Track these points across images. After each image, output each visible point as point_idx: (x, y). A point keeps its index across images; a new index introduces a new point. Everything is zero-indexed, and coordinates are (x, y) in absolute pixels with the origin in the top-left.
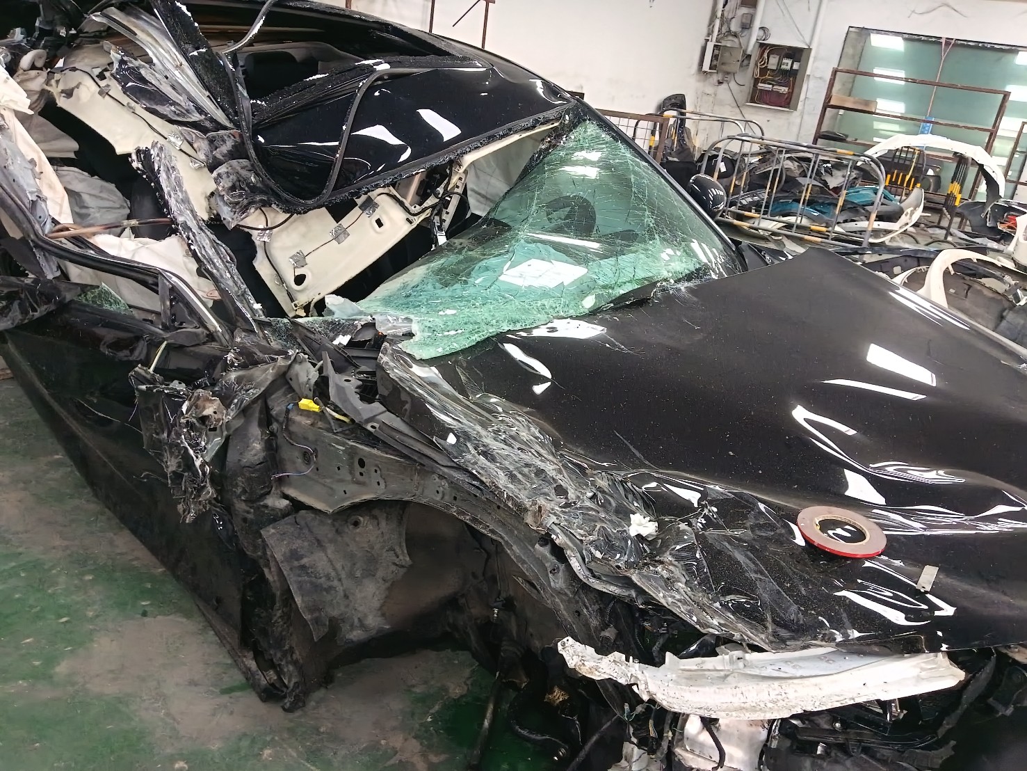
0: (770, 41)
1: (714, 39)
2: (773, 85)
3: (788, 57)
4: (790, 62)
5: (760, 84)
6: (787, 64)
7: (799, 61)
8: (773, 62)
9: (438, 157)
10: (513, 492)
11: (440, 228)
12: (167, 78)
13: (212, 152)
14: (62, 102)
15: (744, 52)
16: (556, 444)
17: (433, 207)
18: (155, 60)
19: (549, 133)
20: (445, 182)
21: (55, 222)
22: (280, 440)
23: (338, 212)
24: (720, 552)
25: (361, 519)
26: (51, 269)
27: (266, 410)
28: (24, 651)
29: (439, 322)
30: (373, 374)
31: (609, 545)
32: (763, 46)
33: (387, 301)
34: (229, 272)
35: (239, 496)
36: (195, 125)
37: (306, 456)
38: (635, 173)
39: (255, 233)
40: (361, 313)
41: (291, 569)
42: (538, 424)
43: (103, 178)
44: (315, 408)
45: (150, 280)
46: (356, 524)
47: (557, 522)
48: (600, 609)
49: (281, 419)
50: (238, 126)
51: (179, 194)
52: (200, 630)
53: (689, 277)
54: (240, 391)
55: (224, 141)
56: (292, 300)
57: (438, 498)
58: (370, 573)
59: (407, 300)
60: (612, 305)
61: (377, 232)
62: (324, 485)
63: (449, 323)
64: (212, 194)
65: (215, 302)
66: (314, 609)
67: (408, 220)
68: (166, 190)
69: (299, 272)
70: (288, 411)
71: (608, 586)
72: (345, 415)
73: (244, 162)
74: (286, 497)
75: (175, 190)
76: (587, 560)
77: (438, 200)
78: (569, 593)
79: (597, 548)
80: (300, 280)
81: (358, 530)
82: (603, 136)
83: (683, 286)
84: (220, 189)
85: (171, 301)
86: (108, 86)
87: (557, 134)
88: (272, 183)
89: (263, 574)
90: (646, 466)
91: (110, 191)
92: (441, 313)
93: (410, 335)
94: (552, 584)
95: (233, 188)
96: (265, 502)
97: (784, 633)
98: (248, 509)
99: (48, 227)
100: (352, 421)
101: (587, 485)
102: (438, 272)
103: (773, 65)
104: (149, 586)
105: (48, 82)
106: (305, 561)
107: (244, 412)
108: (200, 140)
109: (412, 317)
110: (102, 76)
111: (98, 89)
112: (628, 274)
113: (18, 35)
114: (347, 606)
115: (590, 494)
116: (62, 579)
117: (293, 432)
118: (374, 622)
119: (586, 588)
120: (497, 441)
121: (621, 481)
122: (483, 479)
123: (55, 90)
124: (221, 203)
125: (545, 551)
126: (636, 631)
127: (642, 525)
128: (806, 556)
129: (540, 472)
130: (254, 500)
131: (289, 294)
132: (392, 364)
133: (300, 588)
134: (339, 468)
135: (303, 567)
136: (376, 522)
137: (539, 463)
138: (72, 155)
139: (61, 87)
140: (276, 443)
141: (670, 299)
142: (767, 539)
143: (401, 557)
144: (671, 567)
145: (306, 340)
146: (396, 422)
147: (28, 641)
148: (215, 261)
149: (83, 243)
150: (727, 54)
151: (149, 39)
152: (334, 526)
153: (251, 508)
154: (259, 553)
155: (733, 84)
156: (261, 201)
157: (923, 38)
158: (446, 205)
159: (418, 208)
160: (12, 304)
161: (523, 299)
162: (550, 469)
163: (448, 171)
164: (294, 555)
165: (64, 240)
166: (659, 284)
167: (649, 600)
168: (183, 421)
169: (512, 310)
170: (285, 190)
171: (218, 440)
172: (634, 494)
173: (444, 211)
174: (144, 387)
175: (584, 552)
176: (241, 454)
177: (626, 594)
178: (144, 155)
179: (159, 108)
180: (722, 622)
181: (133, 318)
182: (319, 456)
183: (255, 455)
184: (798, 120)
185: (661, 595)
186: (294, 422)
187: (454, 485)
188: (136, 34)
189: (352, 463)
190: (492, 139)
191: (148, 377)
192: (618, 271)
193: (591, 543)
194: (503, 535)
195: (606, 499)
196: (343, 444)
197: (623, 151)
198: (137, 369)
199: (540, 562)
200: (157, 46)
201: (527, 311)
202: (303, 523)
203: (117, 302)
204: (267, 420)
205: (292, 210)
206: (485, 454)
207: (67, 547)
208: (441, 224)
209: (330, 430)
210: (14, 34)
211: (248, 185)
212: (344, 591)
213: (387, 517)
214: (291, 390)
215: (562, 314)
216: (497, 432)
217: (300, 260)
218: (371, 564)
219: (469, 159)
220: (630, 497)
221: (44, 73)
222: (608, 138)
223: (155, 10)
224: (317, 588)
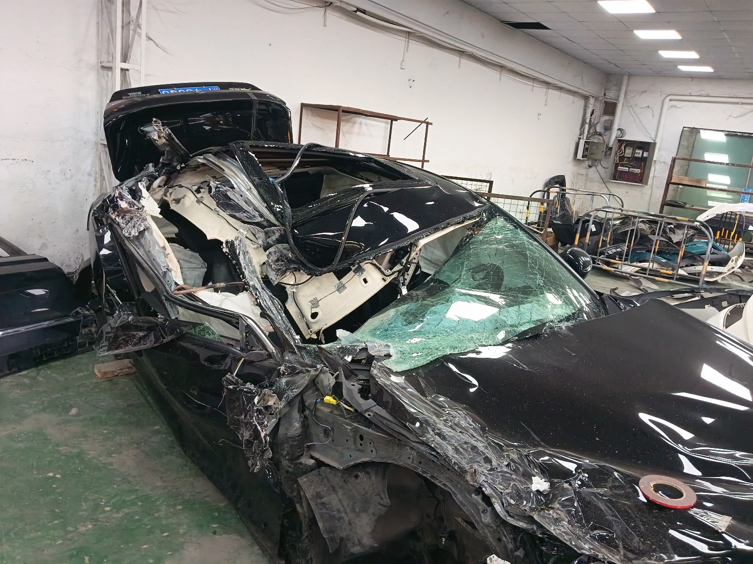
0: (626, 138)
1: (585, 138)
2: (629, 168)
3: (639, 148)
4: (641, 152)
5: (619, 167)
6: (639, 153)
7: (647, 151)
8: (628, 152)
9: (404, 241)
10: (457, 460)
11: (403, 284)
12: (241, 196)
13: (266, 239)
14: (173, 206)
15: (607, 146)
16: (483, 429)
17: (399, 271)
18: (235, 186)
19: (474, 225)
20: (407, 256)
21: (176, 284)
22: (310, 422)
23: (340, 275)
24: (589, 503)
25: (360, 474)
26: (174, 313)
27: (302, 402)
28: (143, 553)
29: (406, 348)
30: (368, 381)
31: (519, 495)
32: (620, 142)
33: (373, 333)
34: (280, 316)
35: (285, 456)
36: (257, 224)
37: (326, 432)
38: (530, 250)
39: (288, 287)
40: (358, 341)
41: (316, 505)
42: (471, 416)
43: (192, 250)
44: (334, 402)
45: (234, 321)
46: (357, 477)
47: (486, 480)
48: (514, 538)
49: (312, 408)
50: (283, 225)
51: (251, 267)
52: (249, 545)
53: (568, 319)
54: (288, 390)
55: (274, 233)
56: (309, 328)
57: (409, 462)
58: (364, 510)
59: (385, 333)
60: (517, 338)
61: (364, 287)
62: (337, 451)
63: (413, 349)
64: (264, 263)
65: (270, 333)
66: (330, 531)
67: (383, 279)
68: (243, 265)
69: (314, 311)
70: (316, 403)
71: (519, 522)
72: (350, 406)
73: (286, 245)
74: (312, 457)
75: (248, 265)
76: (505, 505)
77: (402, 267)
78: (493, 526)
79: (511, 498)
80: (314, 315)
81: (357, 481)
82: (508, 226)
83: (564, 325)
84: (270, 261)
85: (246, 333)
86: (202, 197)
87: (479, 225)
88: (302, 259)
89: (295, 508)
90: (541, 446)
91: (196, 258)
92: (408, 342)
93: (388, 356)
94: (483, 520)
95: (278, 260)
96: (301, 460)
97: (630, 555)
98: (289, 464)
99: (173, 287)
100: (356, 410)
101: (504, 457)
102: (404, 314)
103: (628, 154)
104: (216, 514)
105: (165, 195)
106: (323, 500)
107: (290, 403)
108: (260, 233)
109: (390, 344)
110: (198, 191)
111: (196, 199)
112: (527, 317)
113: (151, 168)
114: (351, 530)
115: (506, 463)
116: (164, 507)
117: (319, 417)
118: (368, 541)
119: (504, 523)
120: (446, 426)
121: (526, 455)
122: (439, 451)
123: (169, 199)
124: (270, 269)
125: (478, 498)
126: (537, 553)
127: (539, 484)
128: (645, 507)
129: (474, 448)
130: (294, 459)
131: (307, 325)
132: (379, 375)
133: (322, 517)
134: (347, 441)
135: (323, 504)
136: (369, 476)
137: (473, 442)
138: (174, 236)
139: (172, 198)
140: (307, 422)
141: (555, 334)
142: (619, 495)
143: (384, 500)
144: (558, 512)
145: (327, 358)
146: (383, 412)
147: (145, 546)
148: (272, 308)
149: (193, 297)
150: (594, 147)
151: (232, 174)
152: (342, 477)
153: (292, 464)
154: (294, 494)
155: (599, 167)
156: (294, 268)
157: (739, 134)
158: (407, 269)
159: (390, 272)
160: (150, 333)
161: (459, 333)
162: (480, 446)
163: (409, 250)
164: (318, 496)
165: (182, 295)
166: (547, 324)
167: (545, 531)
168: (255, 408)
169: (452, 339)
170: (310, 261)
171: (274, 421)
172: (534, 464)
173: (406, 273)
174: (231, 387)
175: (503, 500)
176: (287, 430)
177: (531, 527)
178: (231, 245)
179: (237, 214)
180: (591, 547)
181: (221, 343)
182: (335, 432)
183: (296, 430)
184: (649, 192)
185: (552, 528)
186: (319, 410)
187: (420, 454)
188: (224, 171)
189: (356, 438)
190: (437, 230)
191: (234, 381)
192: (520, 314)
193: (508, 494)
194: (450, 487)
195: (516, 467)
196: (351, 425)
197: (522, 235)
198: (227, 376)
199: (475, 505)
200: (236, 177)
201: (461, 341)
202: (324, 475)
203: (213, 333)
204: (303, 408)
205: (312, 274)
206: (439, 435)
207: (165, 488)
208: (404, 282)
209: (341, 416)
210: (148, 166)
211: (287, 258)
212: (349, 521)
213: (375, 473)
214: (318, 389)
215: (484, 343)
216: (445, 421)
217: (315, 303)
218: (366, 503)
219: (422, 242)
220: (532, 466)
221: (163, 189)
222: (511, 227)
223: (236, 157)
224: (332, 517)
